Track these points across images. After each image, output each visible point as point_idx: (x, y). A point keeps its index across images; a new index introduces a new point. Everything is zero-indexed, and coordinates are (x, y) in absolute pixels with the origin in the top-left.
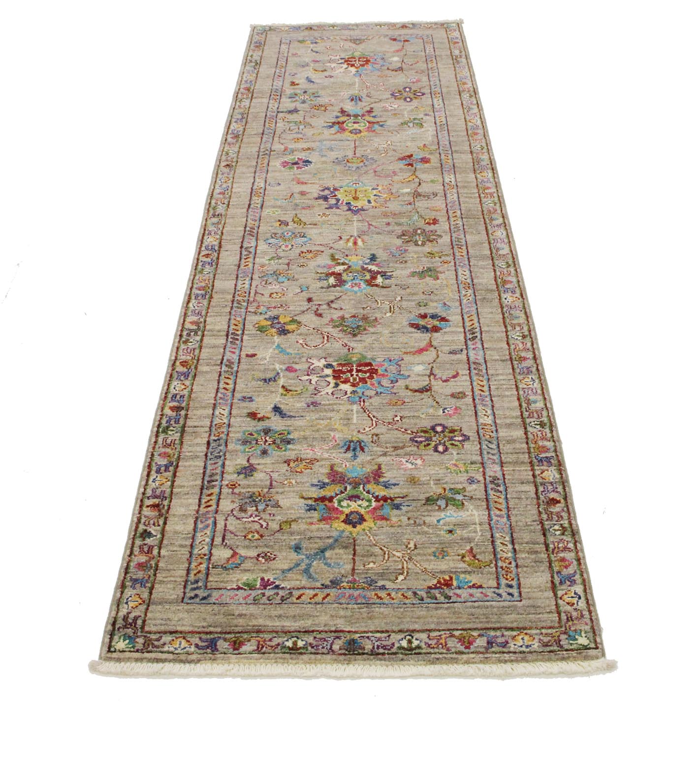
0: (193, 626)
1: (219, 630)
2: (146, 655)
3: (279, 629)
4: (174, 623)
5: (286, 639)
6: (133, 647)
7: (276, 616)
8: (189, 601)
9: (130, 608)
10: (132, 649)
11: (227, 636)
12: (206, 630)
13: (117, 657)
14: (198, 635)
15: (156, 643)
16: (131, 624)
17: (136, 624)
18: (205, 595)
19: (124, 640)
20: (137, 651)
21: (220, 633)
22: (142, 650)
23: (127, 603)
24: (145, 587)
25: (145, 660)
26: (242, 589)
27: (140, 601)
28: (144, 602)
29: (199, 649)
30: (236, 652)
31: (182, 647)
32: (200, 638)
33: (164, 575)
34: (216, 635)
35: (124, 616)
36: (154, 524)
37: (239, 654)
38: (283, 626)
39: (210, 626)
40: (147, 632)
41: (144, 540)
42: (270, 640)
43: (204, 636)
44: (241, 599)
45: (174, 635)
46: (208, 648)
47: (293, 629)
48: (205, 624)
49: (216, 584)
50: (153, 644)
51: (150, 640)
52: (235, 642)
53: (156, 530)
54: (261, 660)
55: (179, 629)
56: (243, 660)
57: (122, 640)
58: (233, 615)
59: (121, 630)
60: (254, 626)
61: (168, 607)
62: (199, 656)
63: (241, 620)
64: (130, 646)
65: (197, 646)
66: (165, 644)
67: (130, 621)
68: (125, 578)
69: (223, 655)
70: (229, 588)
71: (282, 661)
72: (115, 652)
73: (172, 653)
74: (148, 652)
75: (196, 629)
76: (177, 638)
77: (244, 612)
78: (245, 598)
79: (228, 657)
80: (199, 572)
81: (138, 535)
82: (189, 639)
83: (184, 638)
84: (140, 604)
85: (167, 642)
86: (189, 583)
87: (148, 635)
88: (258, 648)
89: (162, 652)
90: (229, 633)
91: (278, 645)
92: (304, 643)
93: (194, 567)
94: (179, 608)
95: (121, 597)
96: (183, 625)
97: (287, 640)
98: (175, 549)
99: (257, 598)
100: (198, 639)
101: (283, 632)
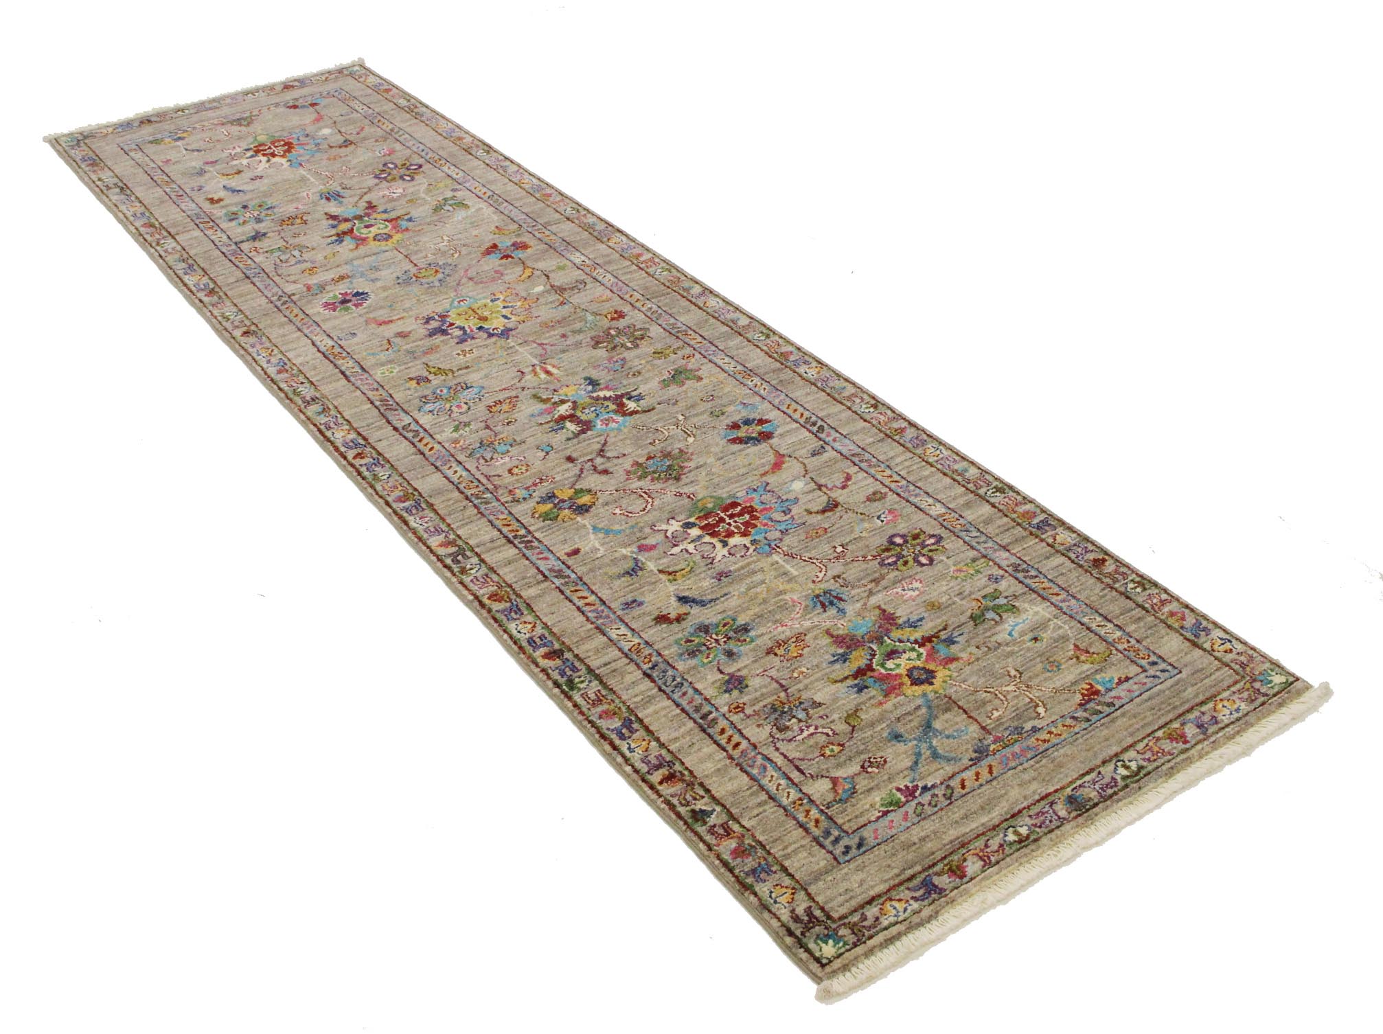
0: (886, 881)
1: (918, 868)
2: (870, 943)
3: (981, 830)
4: (858, 891)
5: (1002, 835)
6: (845, 944)
7: (962, 818)
8: (847, 858)
9: (787, 905)
10: (848, 947)
11: (936, 869)
12: (903, 877)
13: (840, 965)
14: (902, 888)
15: (866, 923)
16: (810, 921)
17: (816, 918)
18: (857, 840)
19: (826, 943)
20: (855, 945)
21: (924, 870)
22: (858, 940)
23: (775, 902)
24: (775, 872)
25: (876, 949)
26: (888, 812)
27: (790, 891)
28: (793, 888)
29: (923, 900)
30: (965, 880)
31: (901, 910)
32: (908, 889)
33: (780, 847)
34: (923, 876)
35: (792, 917)
36: (695, 799)
37: (972, 879)
38: (983, 824)
39: (904, 869)
40: (841, 918)
41: (705, 823)
42: (987, 846)
43: (911, 885)
44: (903, 823)
45: (875, 903)
46: (930, 893)
47: (996, 821)
48: (896, 871)
49: (851, 824)
50: (864, 927)
51: (855, 924)
52: (951, 870)
53: (706, 804)
54: (1004, 872)
55: (872, 893)
56: (984, 883)
57: (823, 945)
58: (915, 844)
59: (807, 934)
60: (951, 842)
61: (830, 878)
62: (932, 907)
63: (929, 845)
64: (841, 944)
65: (915, 899)
66: (877, 919)
67: (806, 918)
68: (737, 877)
69: (956, 891)
70: (873, 819)
71: (1025, 859)
72: (830, 961)
73: (897, 923)
74: (871, 937)
75: (892, 883)
76: (883, 904)
77: (923, 834)
78: (906, 818)
79: (965, 889)
80: (817, 821)
81: (690, 821)
82: (897, 897)
83: (891, 900)
84: (793, 894)
85: (878, 914)
86: (821, 839)
87: (846, 921)
88: (984, 861)
89: (886, 929)
90: (934, 865)
91: (1001, 845)
92: (1026, 828)
93: (805, 820)
94: (843, 872)
95: (760, 899)
96: (872, 887)
97: (1006, 836)
98: (756, 812)
99: (918, 812)
100: (907, 892)
101: (990, 830)
